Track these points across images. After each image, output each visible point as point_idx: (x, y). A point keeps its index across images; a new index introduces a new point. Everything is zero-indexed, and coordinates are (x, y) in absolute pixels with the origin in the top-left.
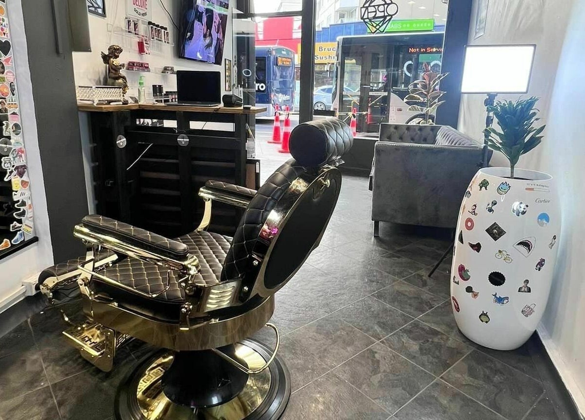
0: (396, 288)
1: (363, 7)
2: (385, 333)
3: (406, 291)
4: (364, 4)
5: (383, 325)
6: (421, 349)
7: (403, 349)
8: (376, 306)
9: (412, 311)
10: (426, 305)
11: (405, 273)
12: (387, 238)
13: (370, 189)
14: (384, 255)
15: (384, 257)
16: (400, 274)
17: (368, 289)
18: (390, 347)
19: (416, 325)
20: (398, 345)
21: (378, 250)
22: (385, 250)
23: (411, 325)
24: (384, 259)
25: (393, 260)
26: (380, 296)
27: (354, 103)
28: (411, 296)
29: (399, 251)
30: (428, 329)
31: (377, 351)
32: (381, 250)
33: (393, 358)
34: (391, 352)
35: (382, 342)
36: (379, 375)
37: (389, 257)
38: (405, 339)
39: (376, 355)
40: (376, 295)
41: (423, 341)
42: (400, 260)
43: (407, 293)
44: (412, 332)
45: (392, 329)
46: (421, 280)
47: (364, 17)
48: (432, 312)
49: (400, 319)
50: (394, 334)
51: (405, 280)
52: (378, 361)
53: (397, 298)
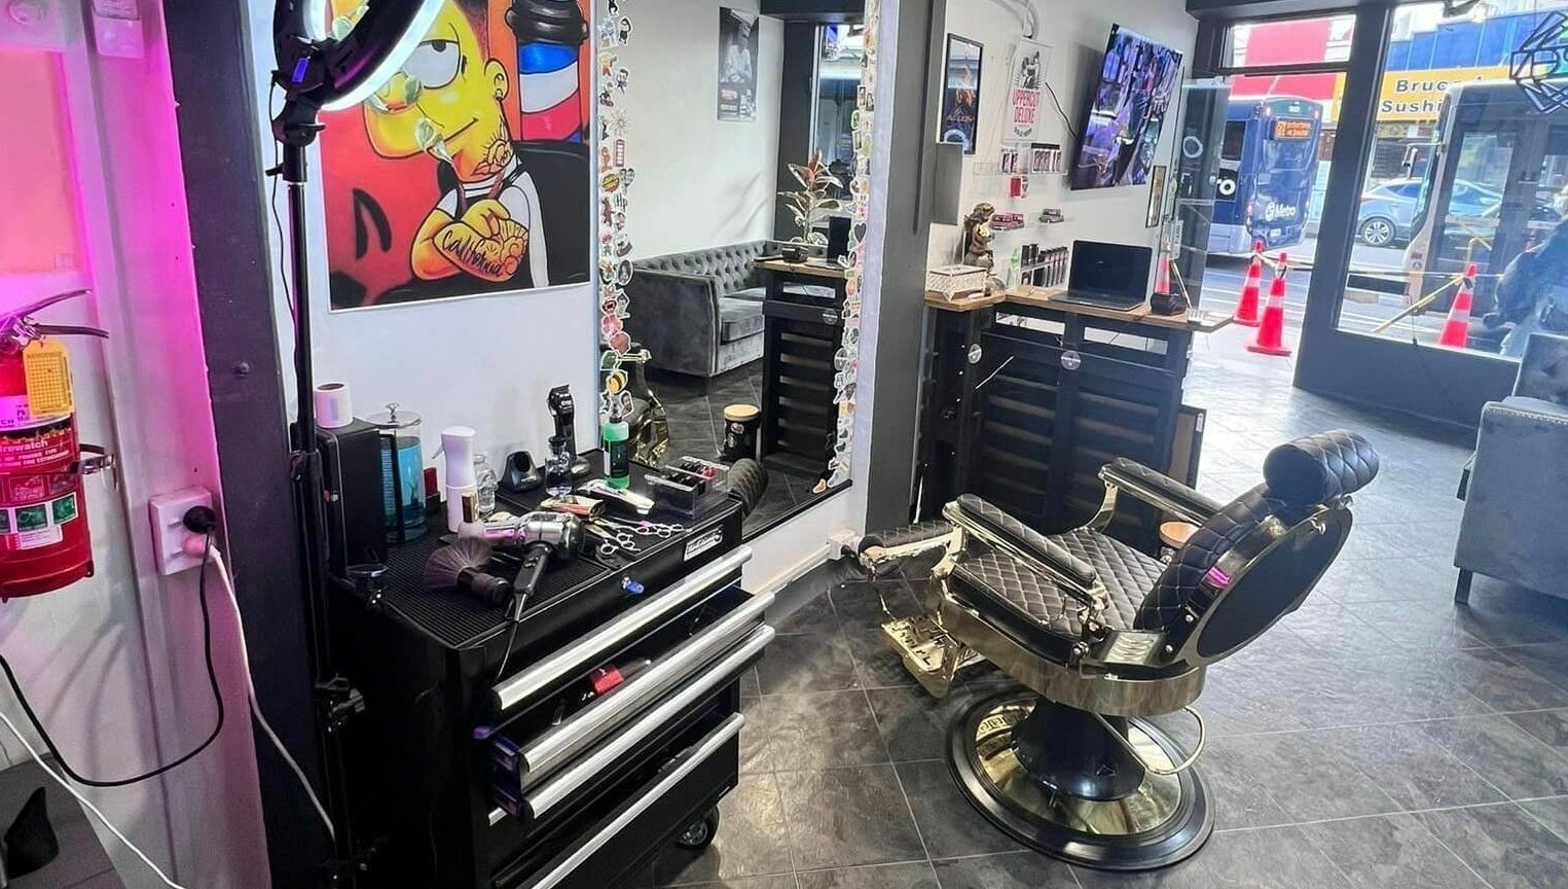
0: (1483, 726)
1: (1521, 51)
2: (1428, 803)
3: (1506, 740)
4: (1525, 45)
5: (1428, 788)
6: (1506, 858)
7: (1464, 844)
8: (1419, 746)
9: (1509, 784)
10: (1550, 781)
11: (1515, 702)
12: (1489, 614)
13: (1461, 495)
14: (1470, 649)
15: (1469, 652)
16: (1501, 701)
17: (1410, 708)
18: (1433, 831)
19: (1510, 814)
20: (1451, 833)
21: (1458, 635)
22: (1473, 637)
23: (1497, 809)
24: (1468, 658)
25: (1492, 665)
26: (1434, 731)
27: (1477, 243)
28: (1516, 753)
29: (1516, 650)
30: (1538, 830)
31: (1397, 826)
32: (1465, 638)
33: (1432, 850)
34: (1430, 839)
35: (1417, 817)
36: (1395, 867)
37: (1485, 658)
38: (1472, 828)
39: (1396, 833)
40: (1426, 726)
41: (1517, 847)
42: (1511, 671)
43: (1507, 745)
44: (1496, 823)
45: (1446, 801)
46: (1558, 730)
47: (1520, 76)
48: (1559, 802)
49: (1471, 791)
50: (1449, 811)
51: (1510, 717)
52: (1398, 846)
53: (1477, 746)
